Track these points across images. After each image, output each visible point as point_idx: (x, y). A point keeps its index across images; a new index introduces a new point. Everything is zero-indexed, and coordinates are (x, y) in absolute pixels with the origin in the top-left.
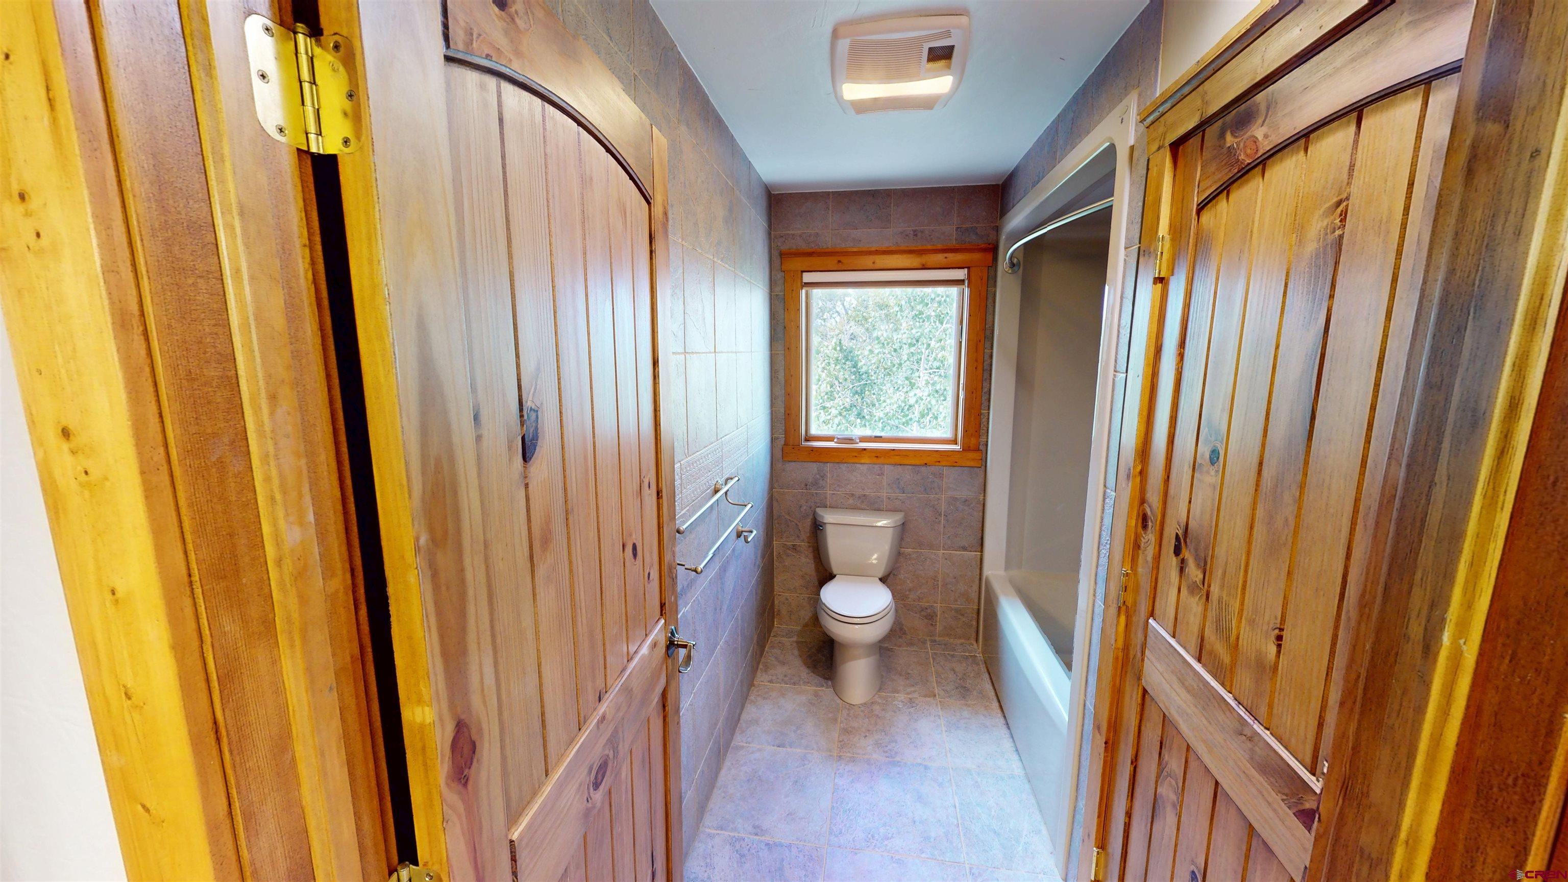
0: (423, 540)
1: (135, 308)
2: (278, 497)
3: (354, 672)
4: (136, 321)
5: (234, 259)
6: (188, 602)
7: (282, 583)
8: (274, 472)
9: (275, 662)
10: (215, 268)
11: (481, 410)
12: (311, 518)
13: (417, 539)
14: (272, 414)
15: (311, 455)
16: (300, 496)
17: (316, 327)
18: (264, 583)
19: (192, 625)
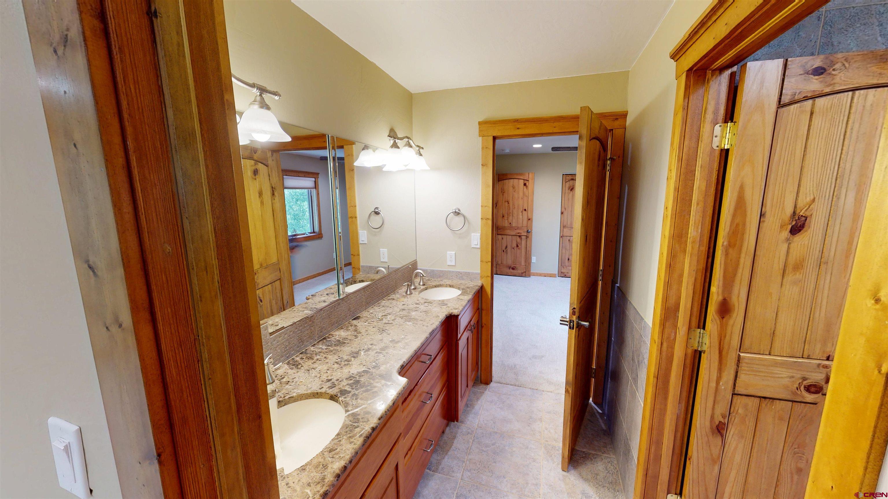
0: (725, 244)
1: (678, 187)
2: (693, 224)
3: (702, 272)
4: (677, 189)
5: (697, 177)
6: (672, 239)
7: (689, 242)
8: (694, 218)
9: (684, 259)
10: (693, 179)
11: (767, 213)
12: (700, 231)
13: (723, 243)
14: (697, 207)
15: (703, 217)
16: (699, 225)
17: (714, 189)
18: (686, 241)
19: (672, 244)
